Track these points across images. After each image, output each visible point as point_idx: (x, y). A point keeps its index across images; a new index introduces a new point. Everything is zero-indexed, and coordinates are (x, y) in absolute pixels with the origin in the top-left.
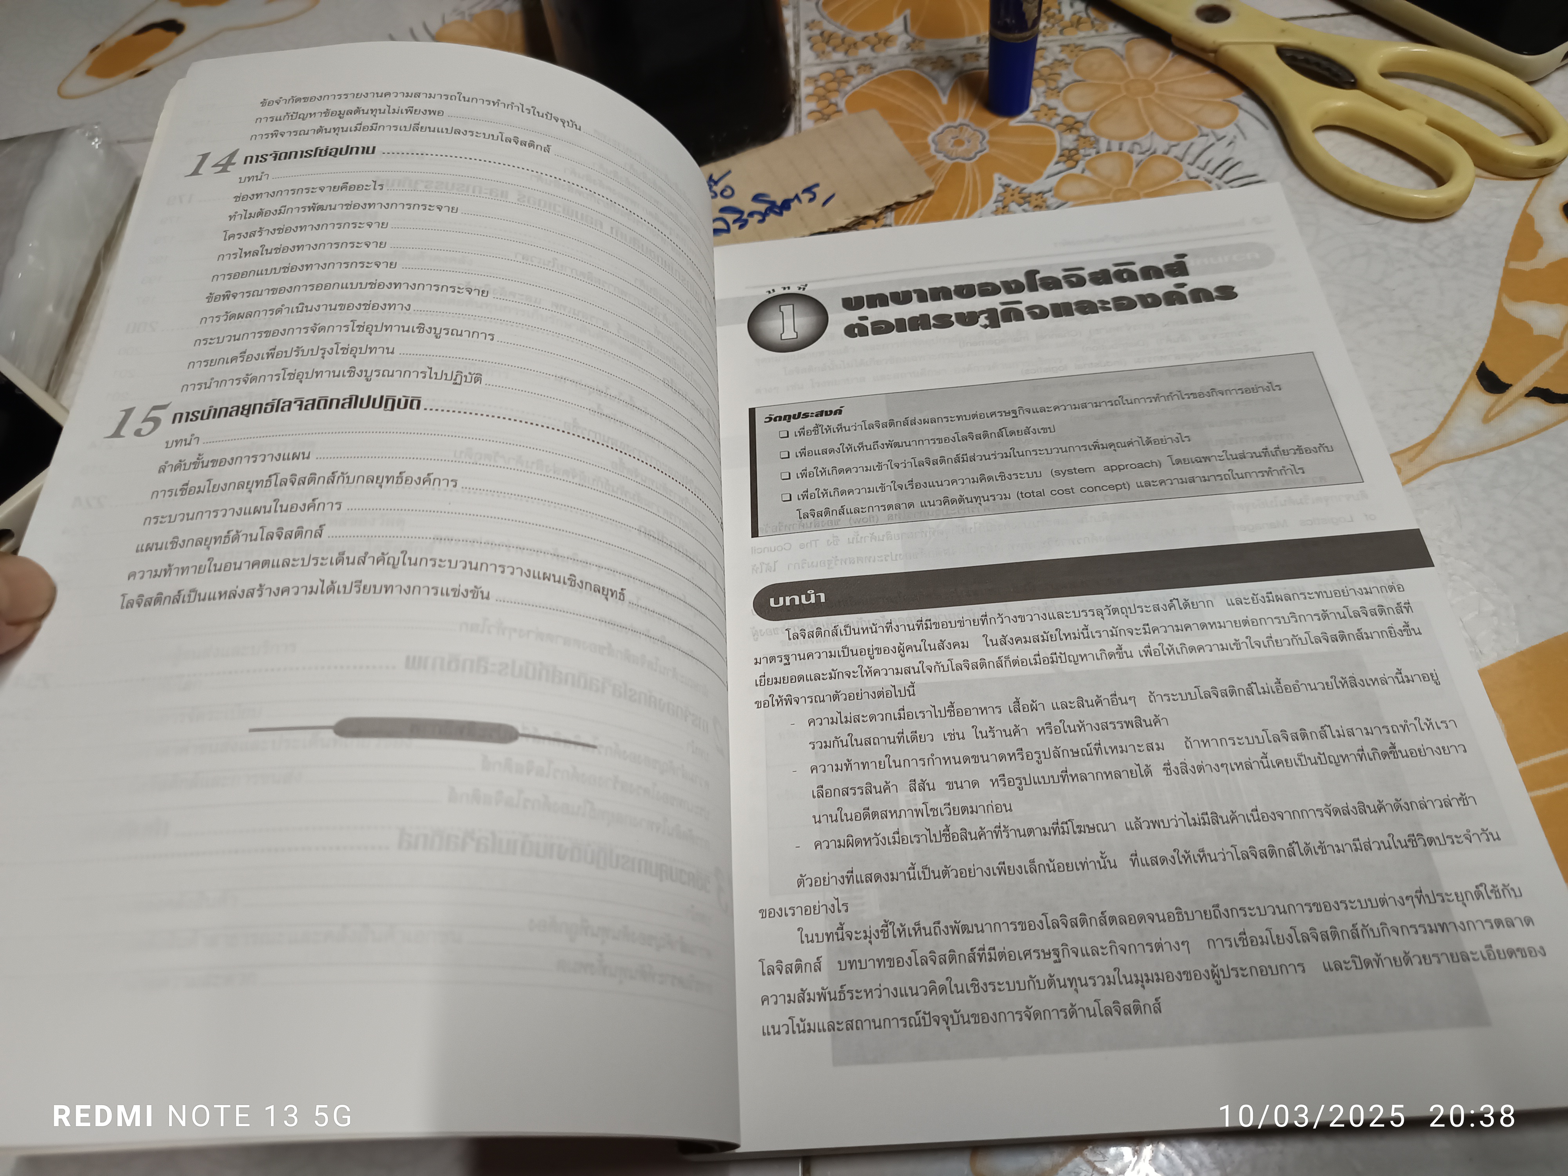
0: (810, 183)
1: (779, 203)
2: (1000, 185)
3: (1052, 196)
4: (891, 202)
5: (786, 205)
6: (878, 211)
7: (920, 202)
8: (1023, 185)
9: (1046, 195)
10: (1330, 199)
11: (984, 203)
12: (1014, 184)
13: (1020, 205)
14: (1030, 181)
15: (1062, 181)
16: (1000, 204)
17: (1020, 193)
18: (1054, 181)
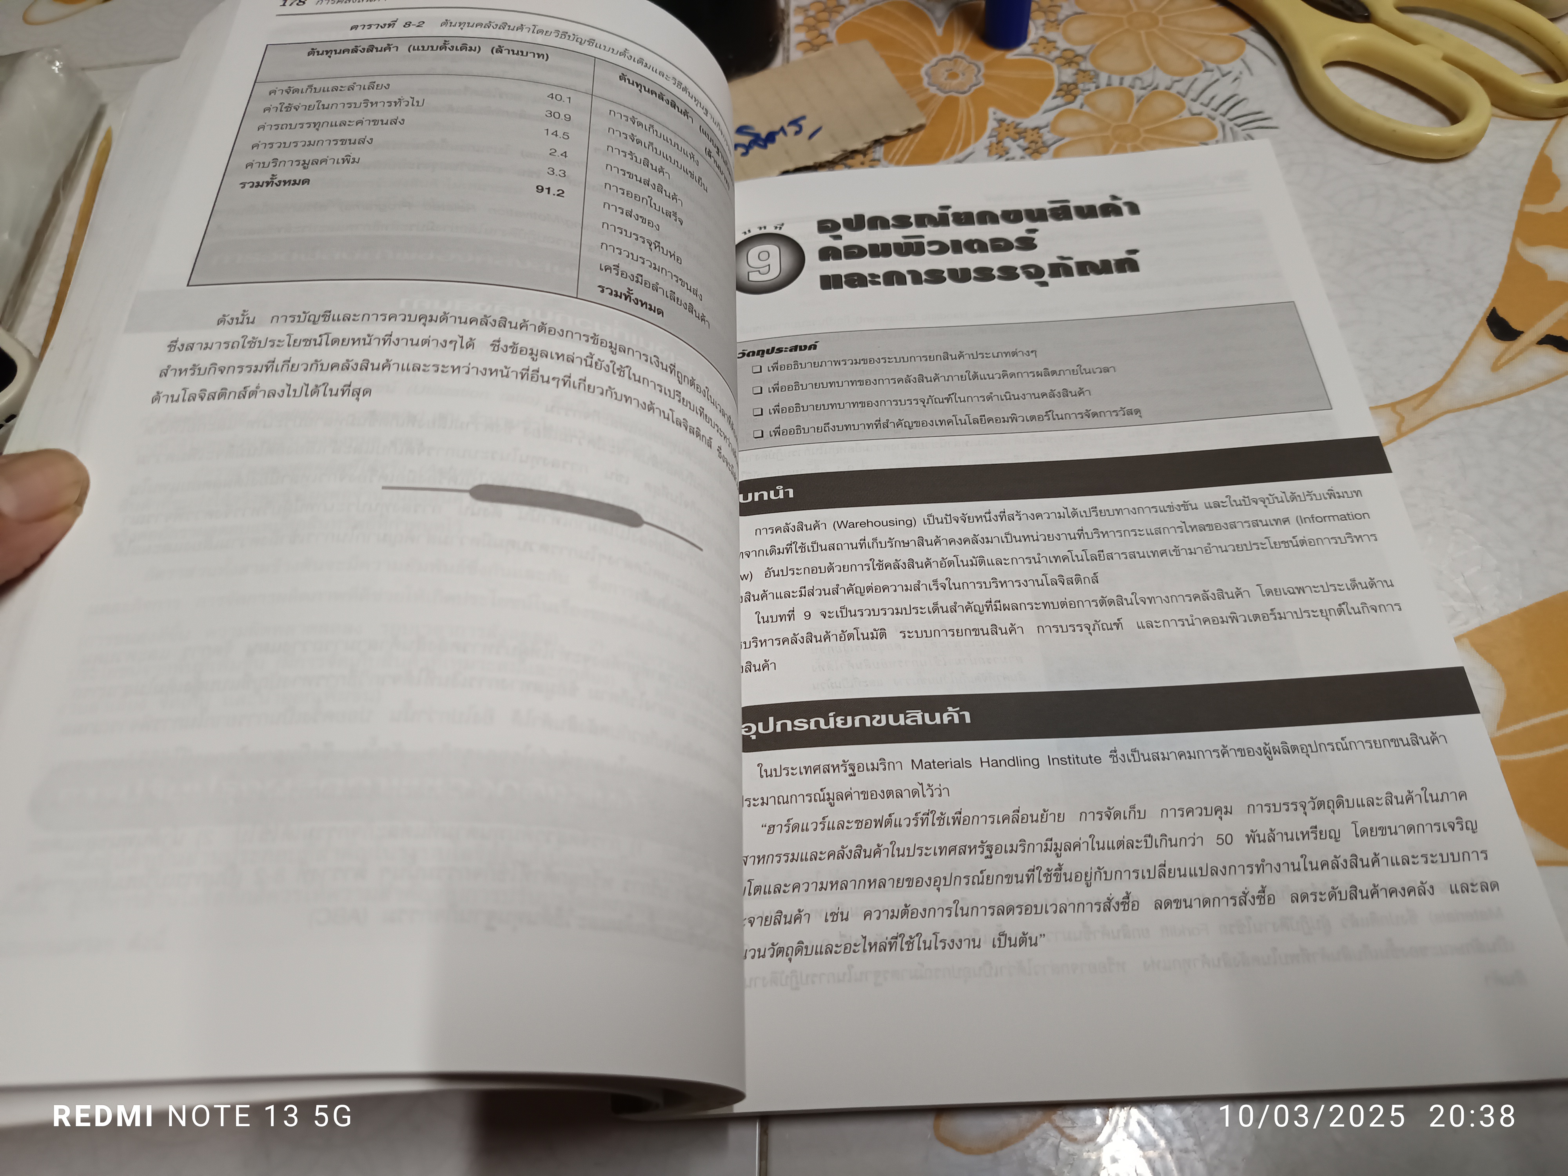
0: (797, 116)
1: (763, 135)
2: (995, 119)
3: (1048, 132)
4: (880, 135)
5: (771, 137)
6: (866, 146)
7: (911, 137)
8: (1018, 120)
9: (1042, 131)
10: (1339, 138)
11: (977, 138)
12: (1010, 119)
13: (1015, 140)
14: (1025, 115)
15: (1059, 116)
16: (994, 140)
17: (1015, 128)
18: (1051, 116)
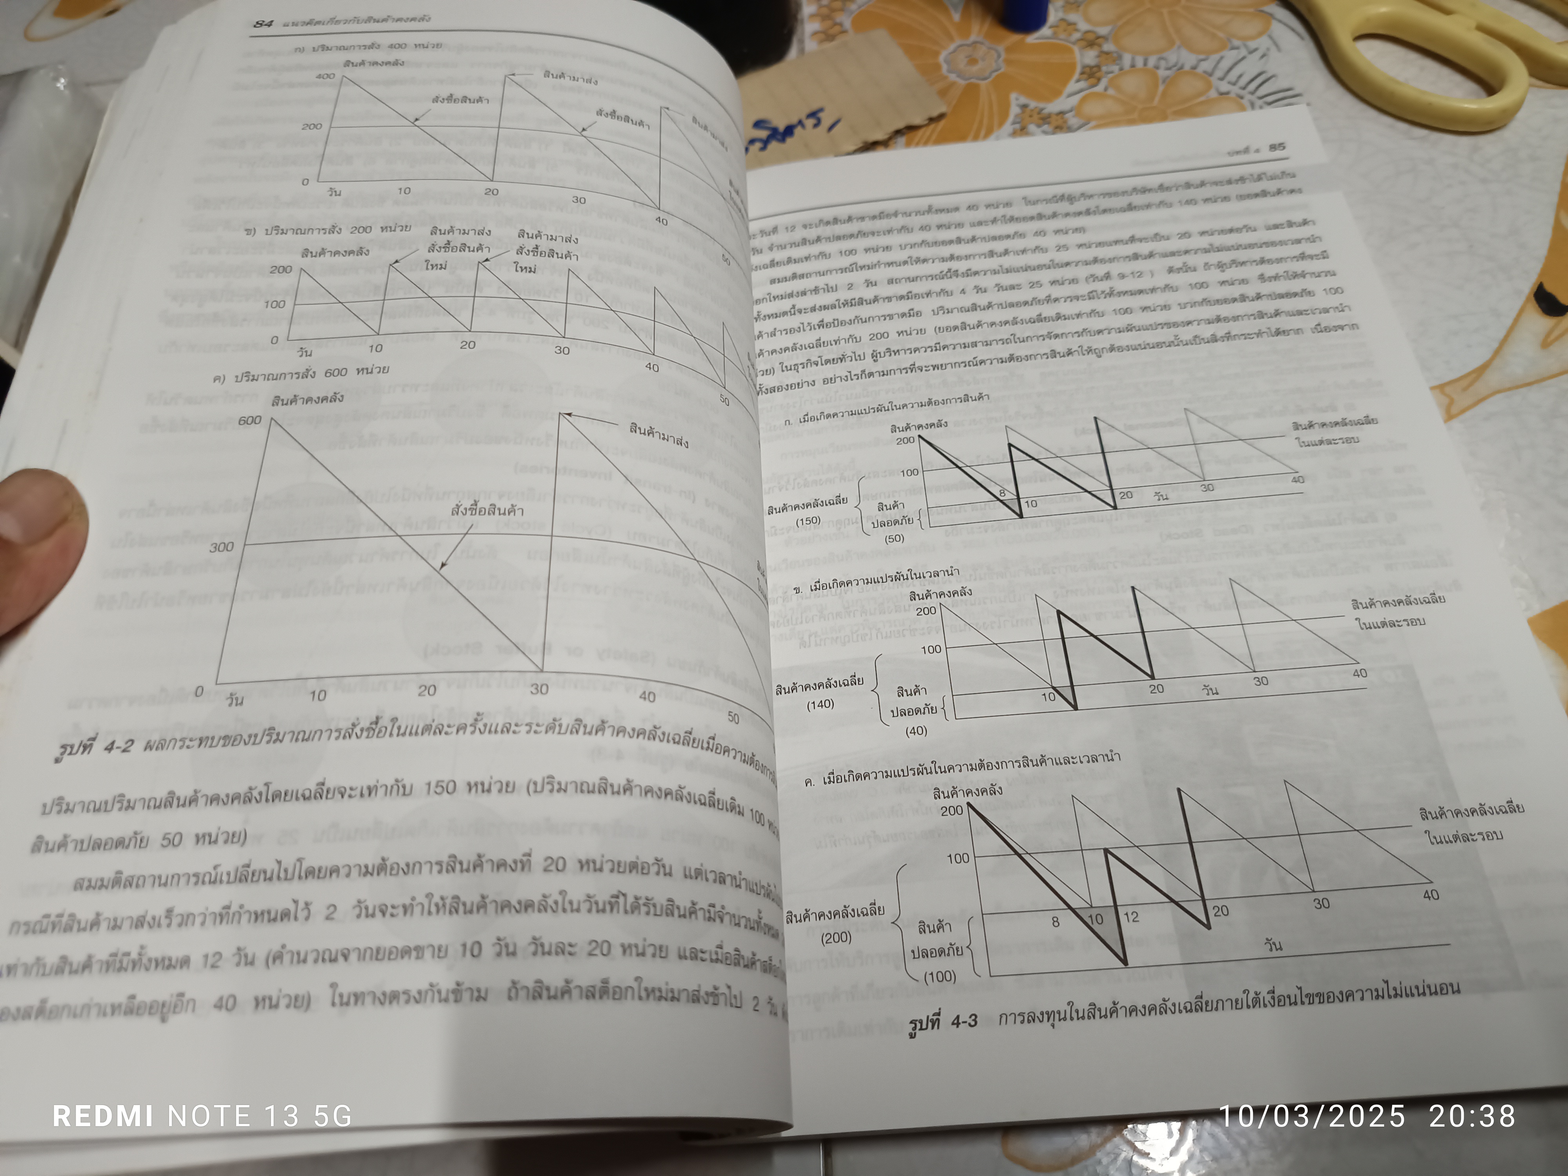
0: (814, 107)
1: (781, 127)
2: (1018, 105)
3: (1074, 116)
4: (900, 125)
5: (789, 131)
6: (886, 137)
7: (932, 126)
8: (1041, 105)
9: (1067, 115)
10: (1372, 113)
11: (1001, 124)
12: (1033, 104)
13: (1039, 126)
14: (1049, 100)
15: (1083, 100)
16: (1018, 126)
17: (1039, 113)
18: (1075, 100)
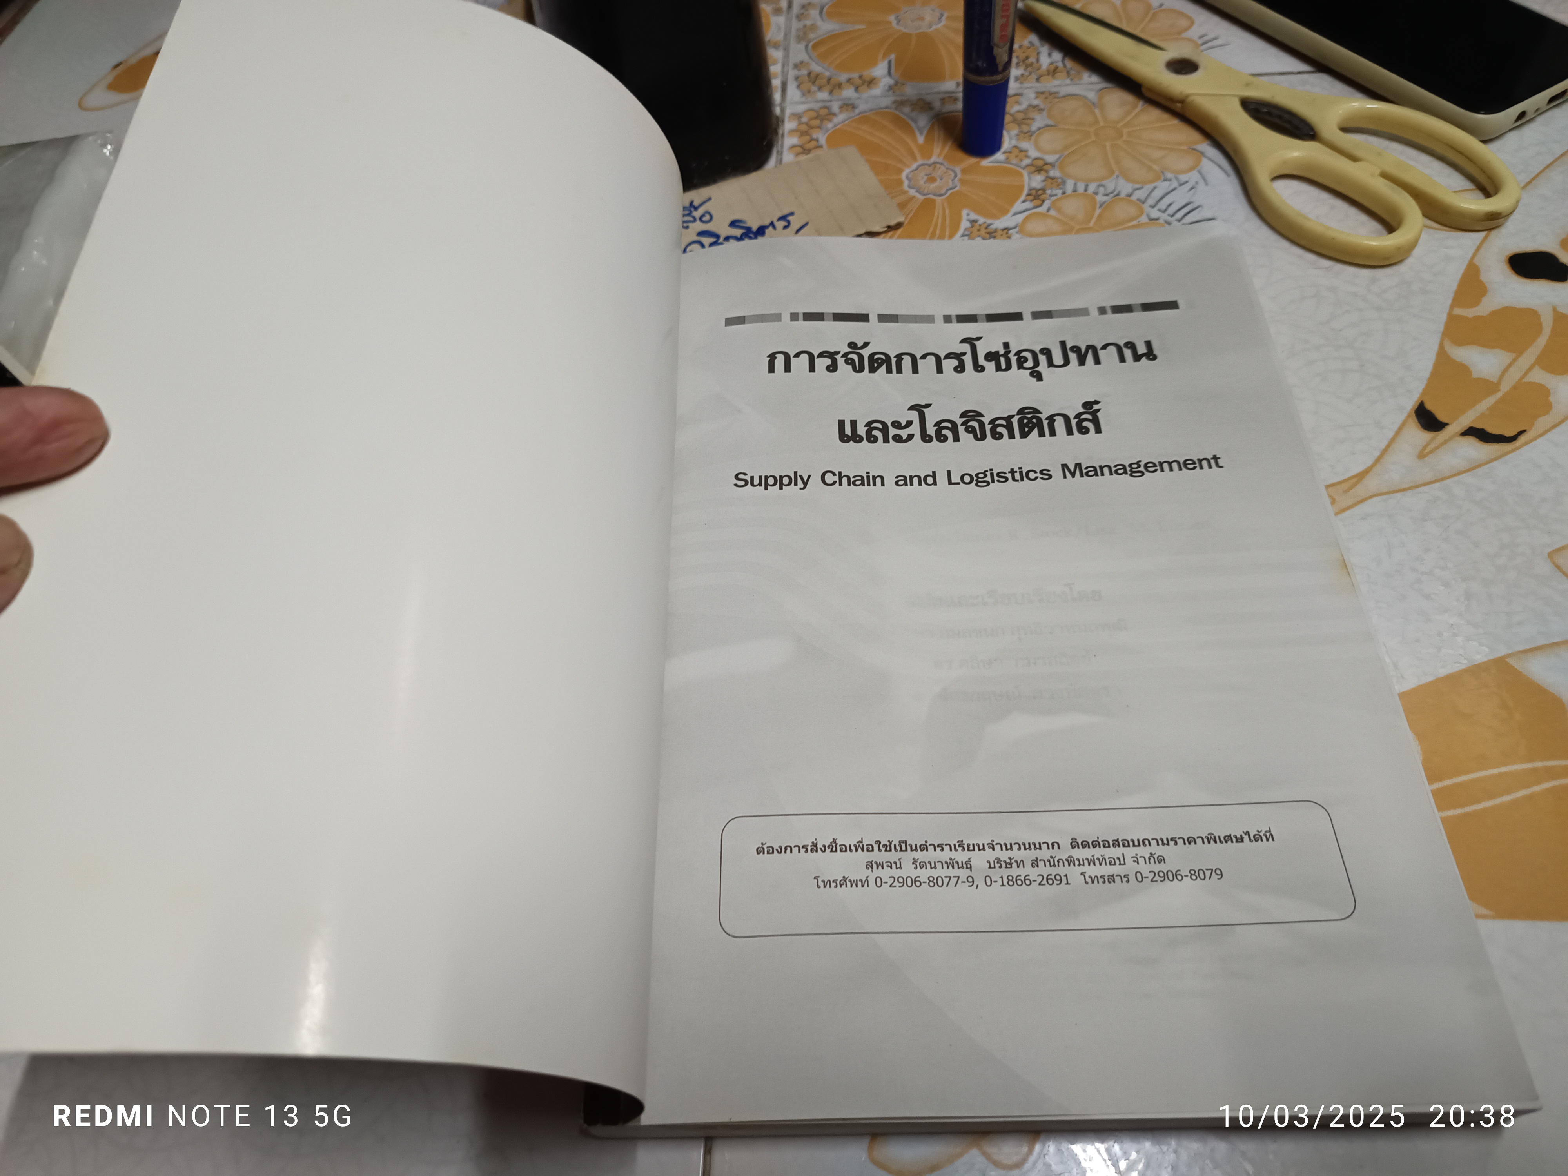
0: (785, 212)
1: (754, 229)
2: (968, 220)
3: (1017, 233)
4: (861, 232)
7: (890, 233)
8: (989, 221)
9: (1011, 231)
11: (953, 231)
12: (982, 220)
14: (996, 217)
15: (1026, 219)
17: (986, 228)
18: (1020, 218)
